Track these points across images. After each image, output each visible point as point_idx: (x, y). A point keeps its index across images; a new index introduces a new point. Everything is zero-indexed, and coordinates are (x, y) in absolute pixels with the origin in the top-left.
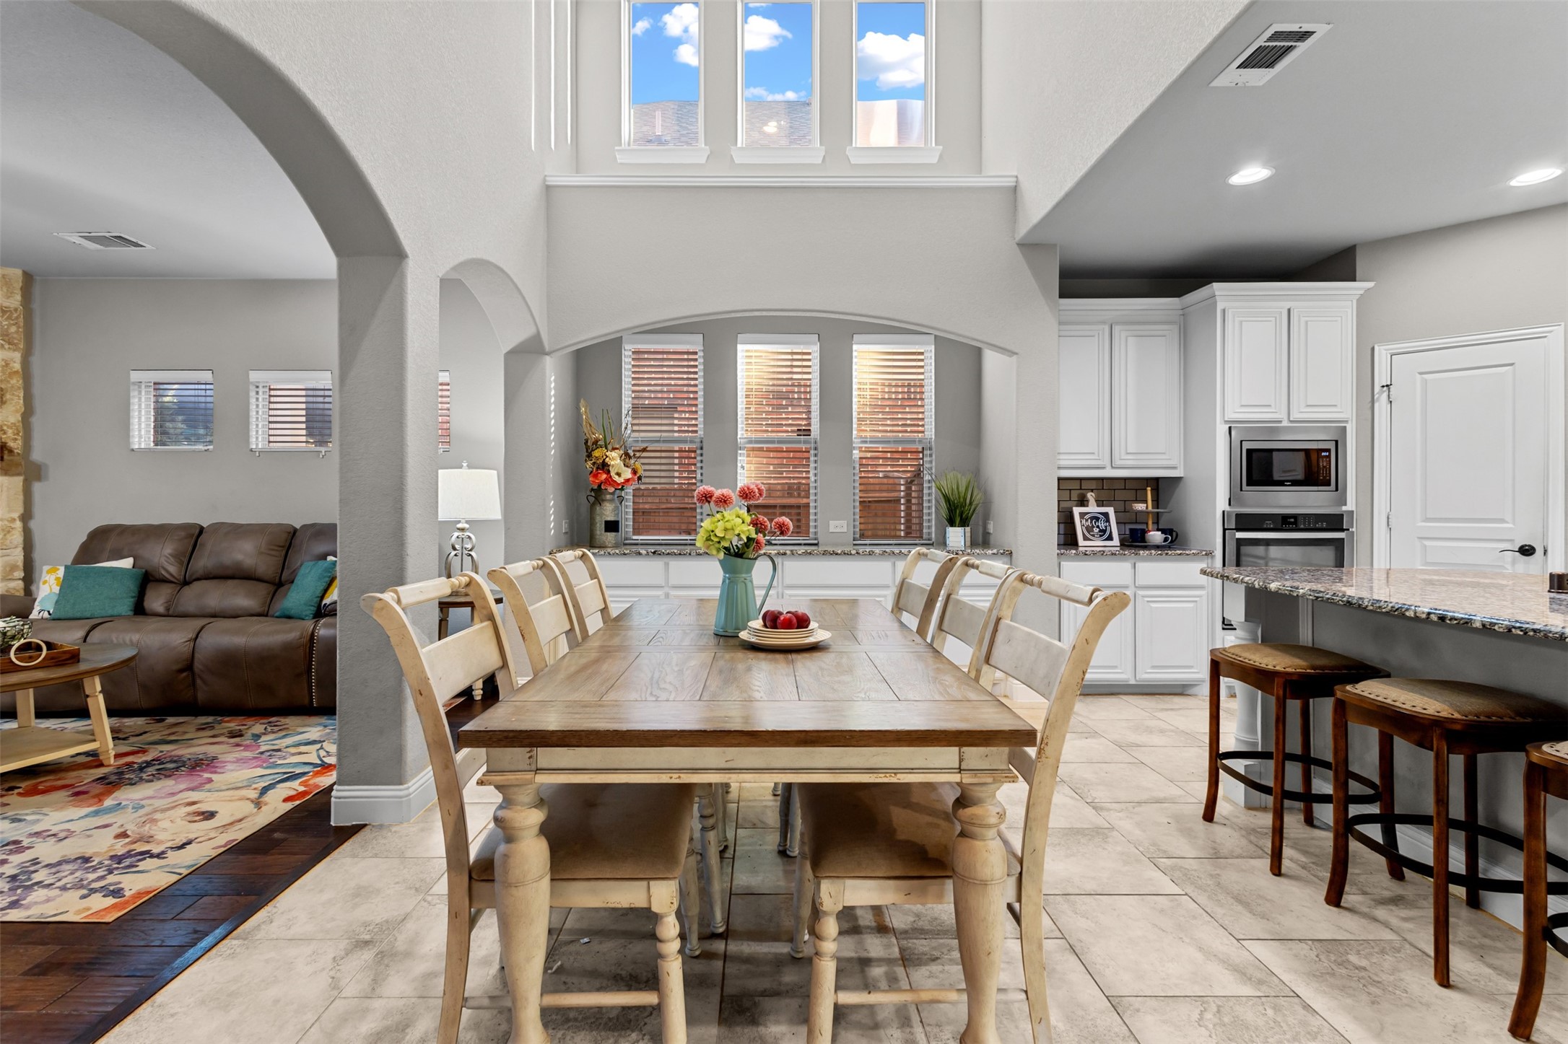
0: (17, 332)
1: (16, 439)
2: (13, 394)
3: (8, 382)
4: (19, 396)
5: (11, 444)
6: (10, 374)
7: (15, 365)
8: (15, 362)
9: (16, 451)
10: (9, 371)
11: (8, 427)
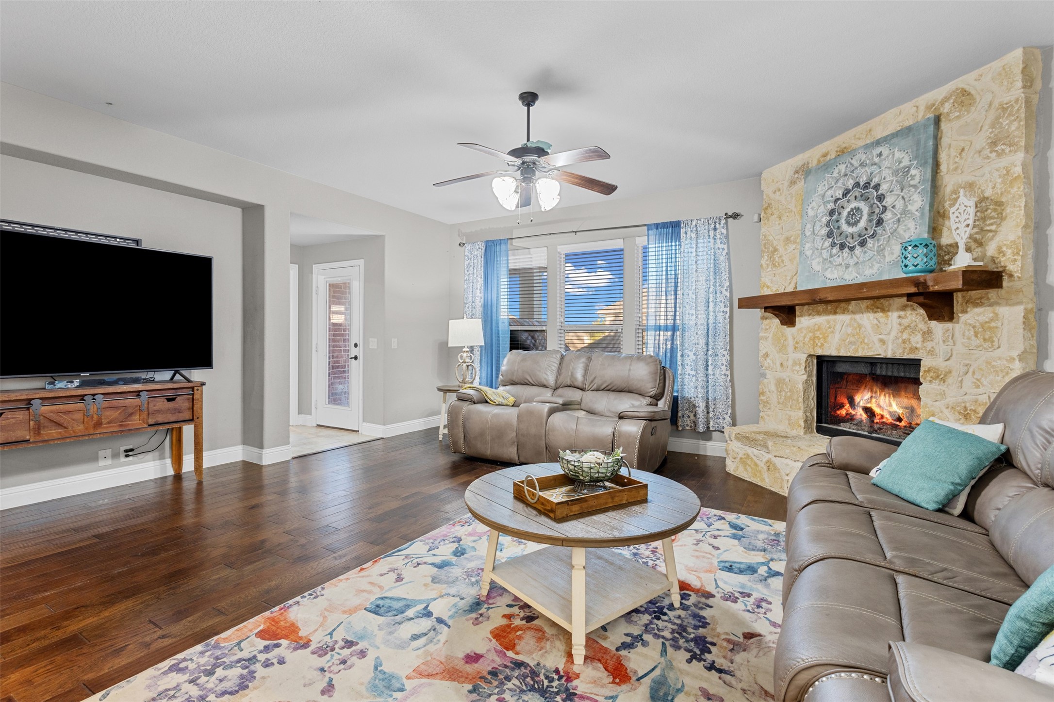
0: (1018, 128)
1: (1015, 260)
2: (1014, 206)
3: (1009, 192)
4: (1020, 207)
5: (1011, 267)
6: (1011, 182)
7: (1016, 169)
8: (1015, 166)
9: (1016, 275)
10: (1010, 178)
11: (1008, 247)
